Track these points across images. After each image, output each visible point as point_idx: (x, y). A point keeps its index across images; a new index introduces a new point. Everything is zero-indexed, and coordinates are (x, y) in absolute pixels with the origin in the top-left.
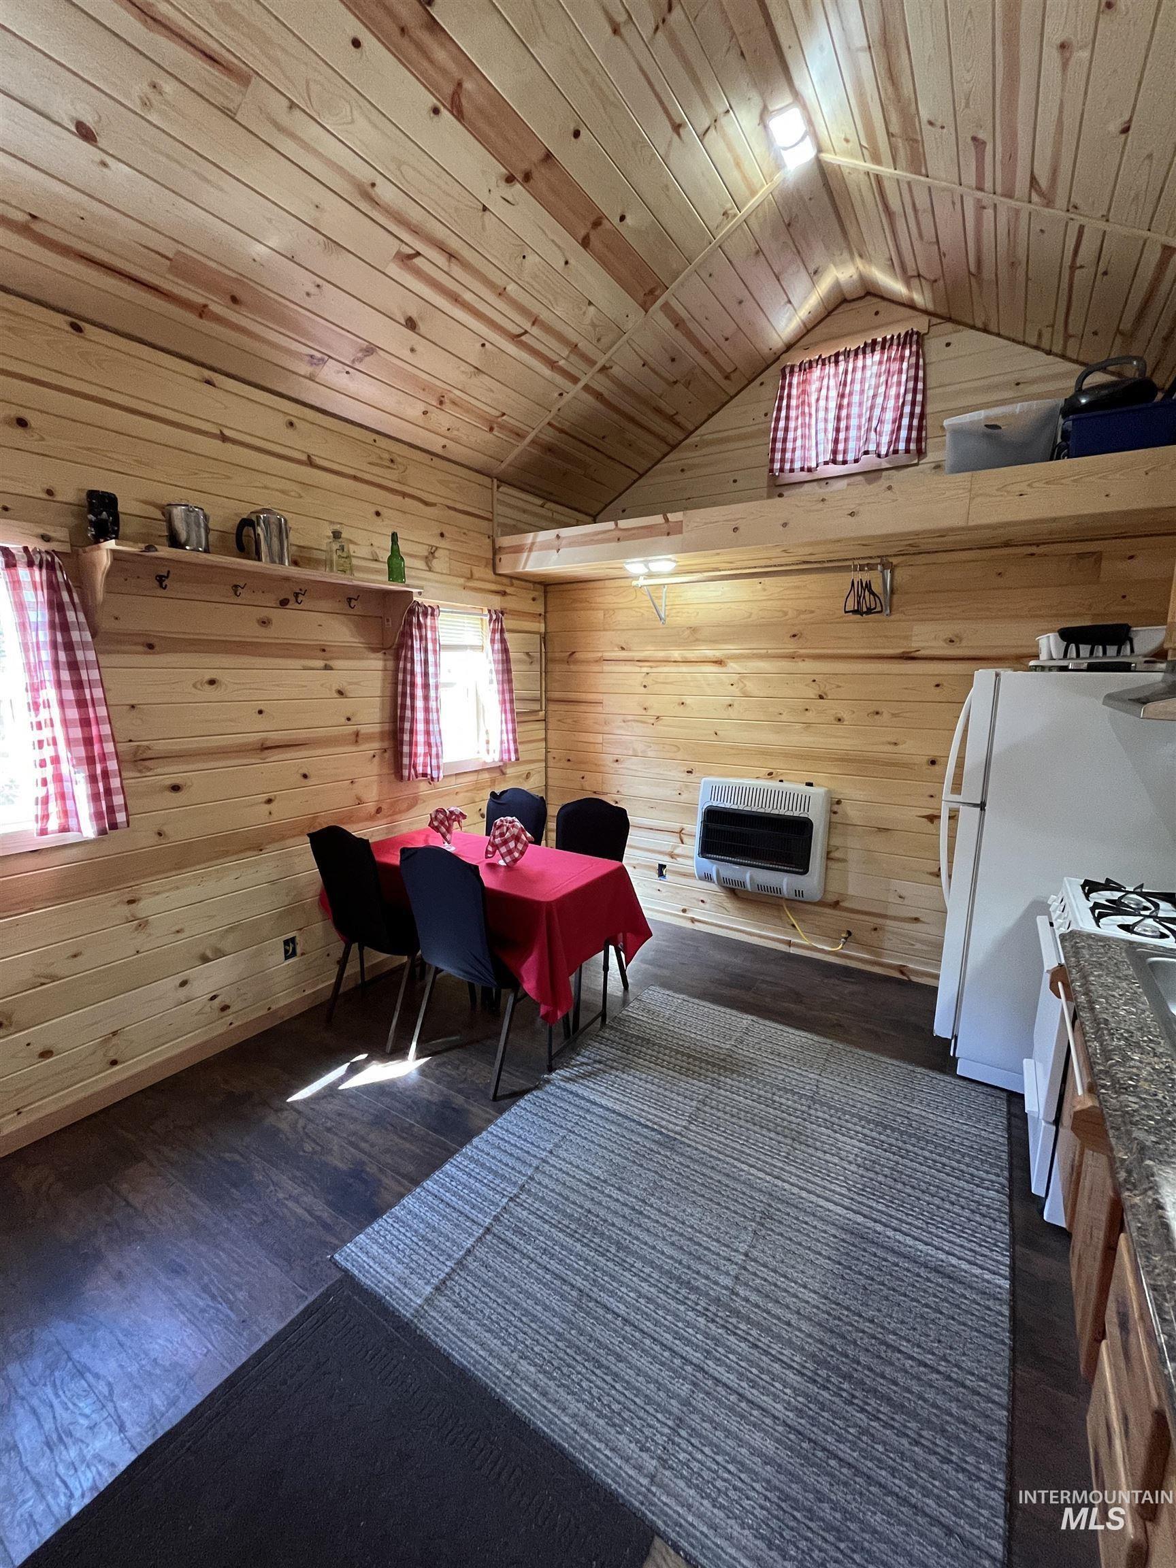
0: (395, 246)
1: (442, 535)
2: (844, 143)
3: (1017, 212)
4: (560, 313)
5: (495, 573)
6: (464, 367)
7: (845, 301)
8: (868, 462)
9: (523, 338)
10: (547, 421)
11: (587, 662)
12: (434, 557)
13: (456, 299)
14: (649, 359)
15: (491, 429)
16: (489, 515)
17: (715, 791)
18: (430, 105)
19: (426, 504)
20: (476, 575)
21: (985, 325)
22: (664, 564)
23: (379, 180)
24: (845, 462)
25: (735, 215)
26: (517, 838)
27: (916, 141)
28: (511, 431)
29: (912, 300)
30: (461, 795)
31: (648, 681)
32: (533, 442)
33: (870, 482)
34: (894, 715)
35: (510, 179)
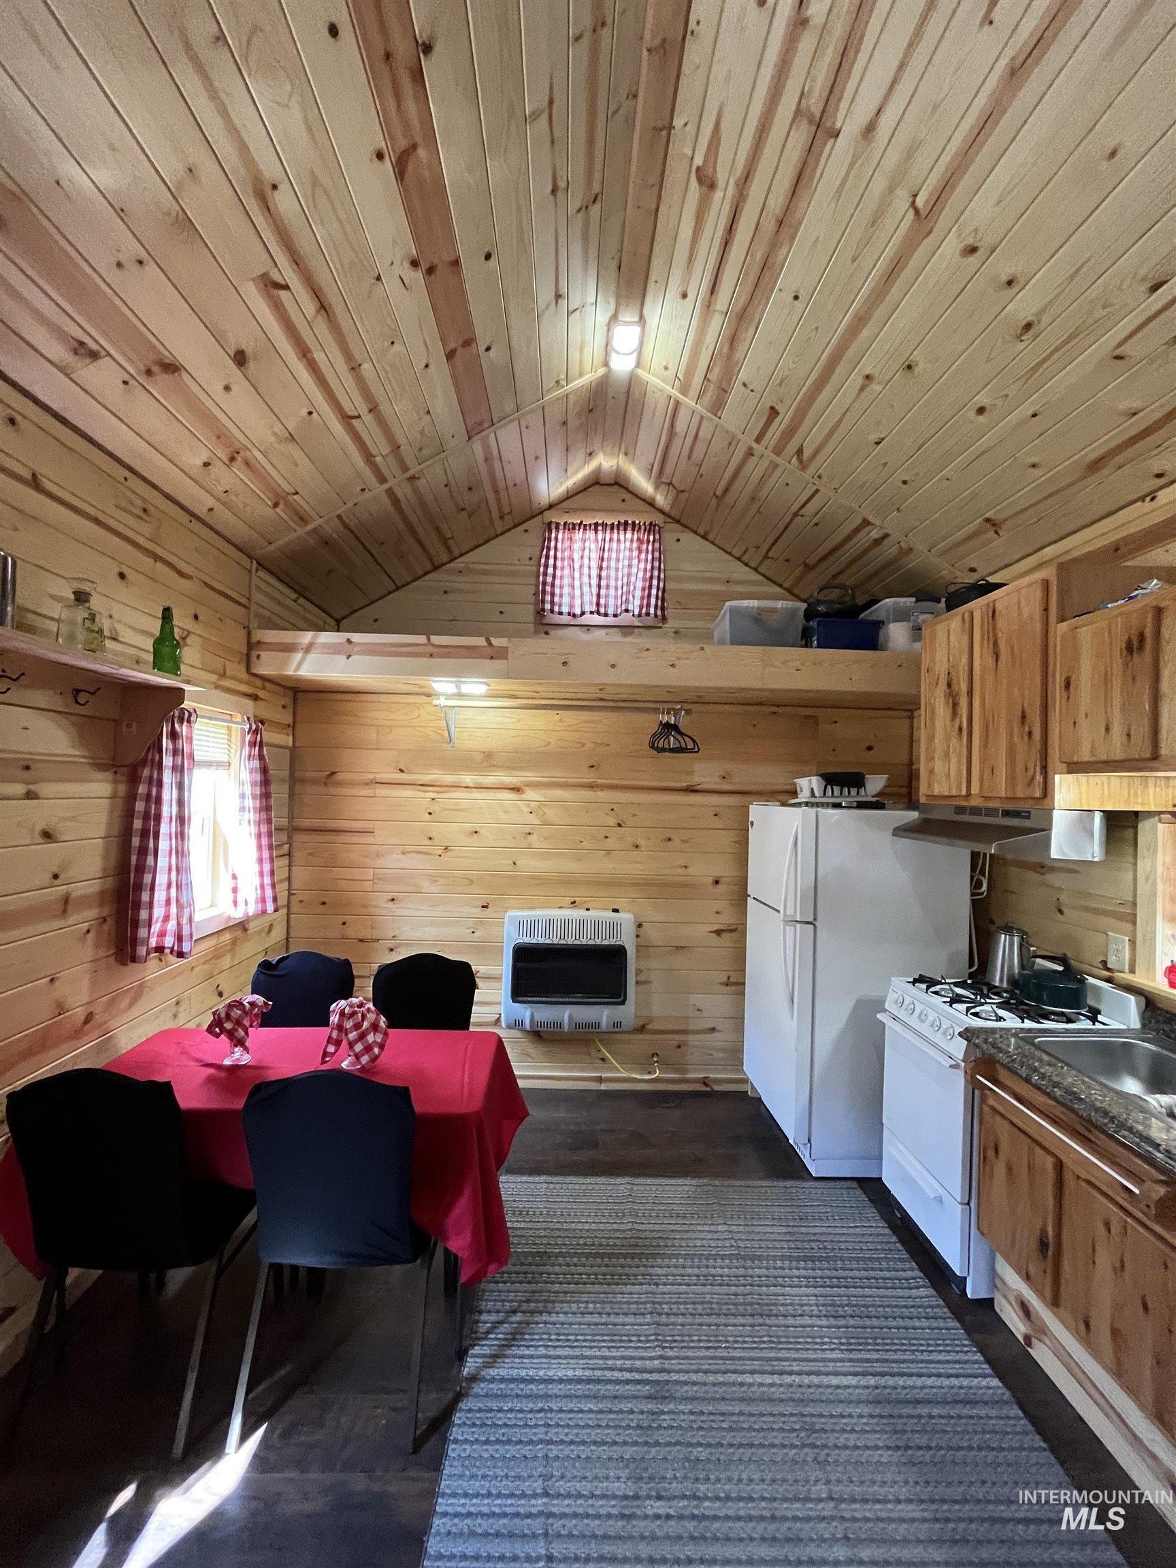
0: (262, 265)
1: (196, 617)
2: (663, 370)
3: (776, 466)
4: (401, 411)
5: (248, 671)
6: (278, 428)
7: (598, 483)
8: (625, 619)
9: (354, 421)
10: (338, 512)
11: (352, 784)
12: (186, 645)
13: (304, 353)
14: (452, 483)
15: (276, 505)
16: (243, 601)
17: (523, 926)
18: (377, 147)
19: (182, 574)
20: (228, 673)
21: (706, 533)
22: (476, 687)
23: (284, 187)
24: (606, 615)
25: (563, 387)
26: (375, 1027)
27: (726, 392)
28: (297, 513)
29: (654, 499)
30: (196, 970)
31: (434, 807)
32: (314, 530)
33: (625, 635)
34: (683, 841)
35: (415, 264)
